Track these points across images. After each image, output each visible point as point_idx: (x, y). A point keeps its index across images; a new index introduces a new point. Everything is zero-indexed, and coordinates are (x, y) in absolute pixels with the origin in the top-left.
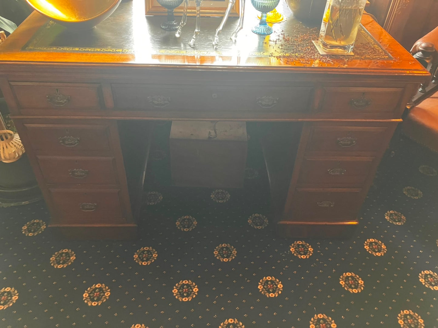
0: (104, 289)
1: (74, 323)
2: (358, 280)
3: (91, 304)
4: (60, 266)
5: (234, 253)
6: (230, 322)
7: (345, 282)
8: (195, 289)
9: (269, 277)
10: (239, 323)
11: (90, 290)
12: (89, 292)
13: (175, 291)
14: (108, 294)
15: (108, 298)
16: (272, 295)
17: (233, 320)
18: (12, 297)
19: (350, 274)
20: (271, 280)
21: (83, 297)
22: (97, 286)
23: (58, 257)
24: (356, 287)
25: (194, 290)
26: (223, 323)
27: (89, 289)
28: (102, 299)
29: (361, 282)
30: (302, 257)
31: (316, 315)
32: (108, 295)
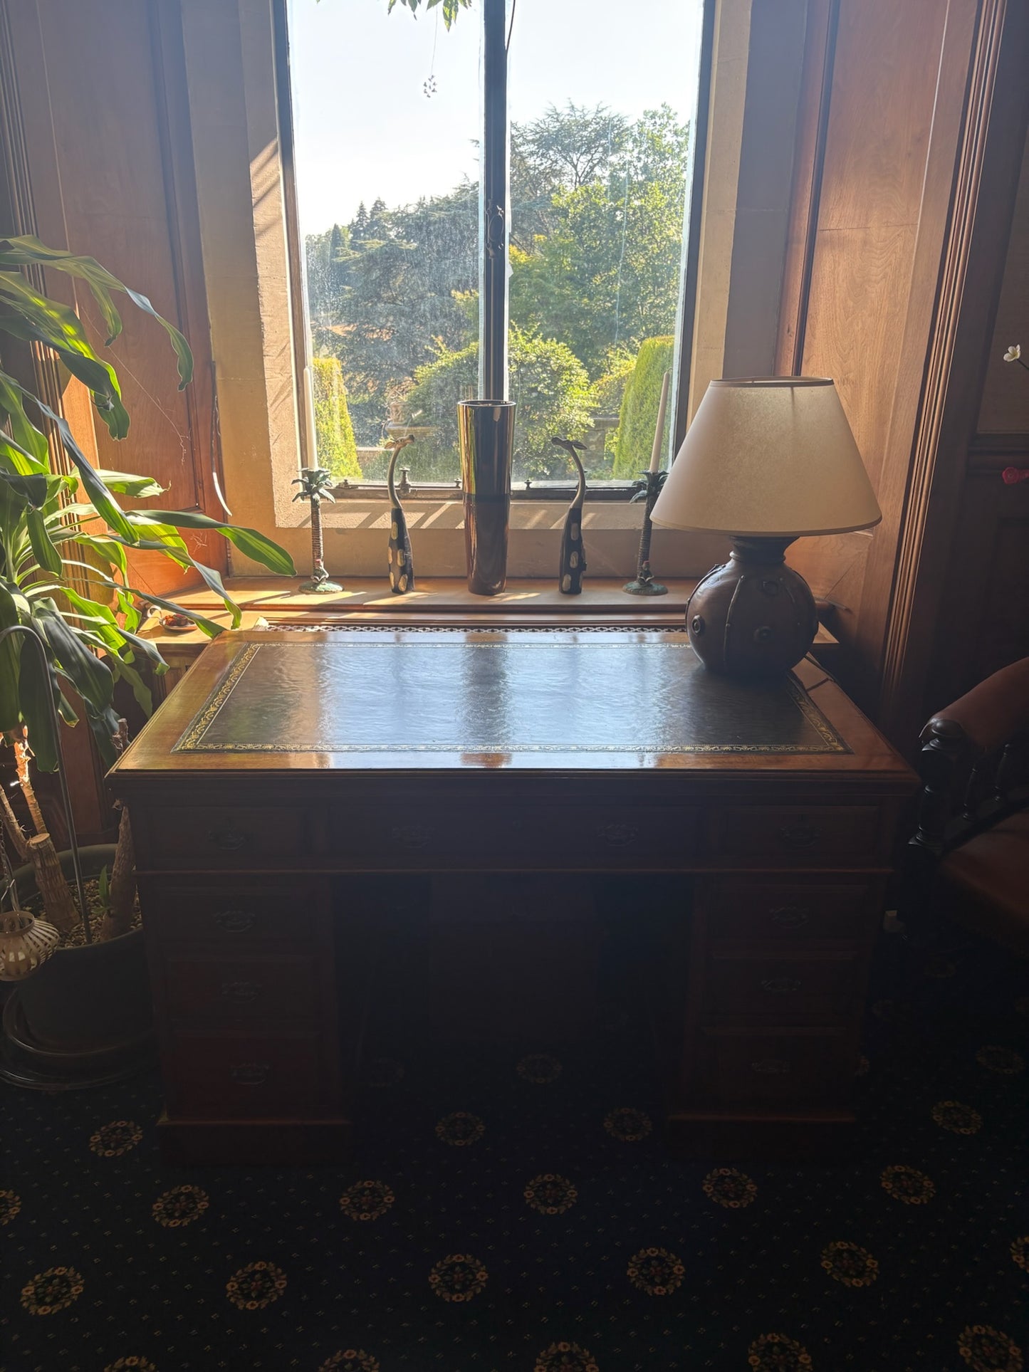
0: (272, 1274)
1: (208, 1346)
2: (864, 1258)
3: (243, 1306)
4: (174, 1223)
5: (570, 1195)
6: (563, 1350)
7: (833, 1264)
8: (480, 1273)
9: (654, 1249)
10: (583, 1352)
11: (242, 1274)
12: (240, 1280)
13: (434, 1279)
14: (281, 1284)
15: (281, 1292)
16: (660, 1291)
17: (569, 1345)
18: (69, 1287)
19: (846, 1246)
20: (657, 1255)
21: (227, 1291)
22: (257, 1267)
23: (170, 1203)
24: (860, 1275)
25: (478, 1276)
26: (544, 1351)
27: (239, 1272)
28: (270, 1295)
29: (873, 1264)
30: (731, 1204)
31: (762, 1336)
32: (283, 1286)
